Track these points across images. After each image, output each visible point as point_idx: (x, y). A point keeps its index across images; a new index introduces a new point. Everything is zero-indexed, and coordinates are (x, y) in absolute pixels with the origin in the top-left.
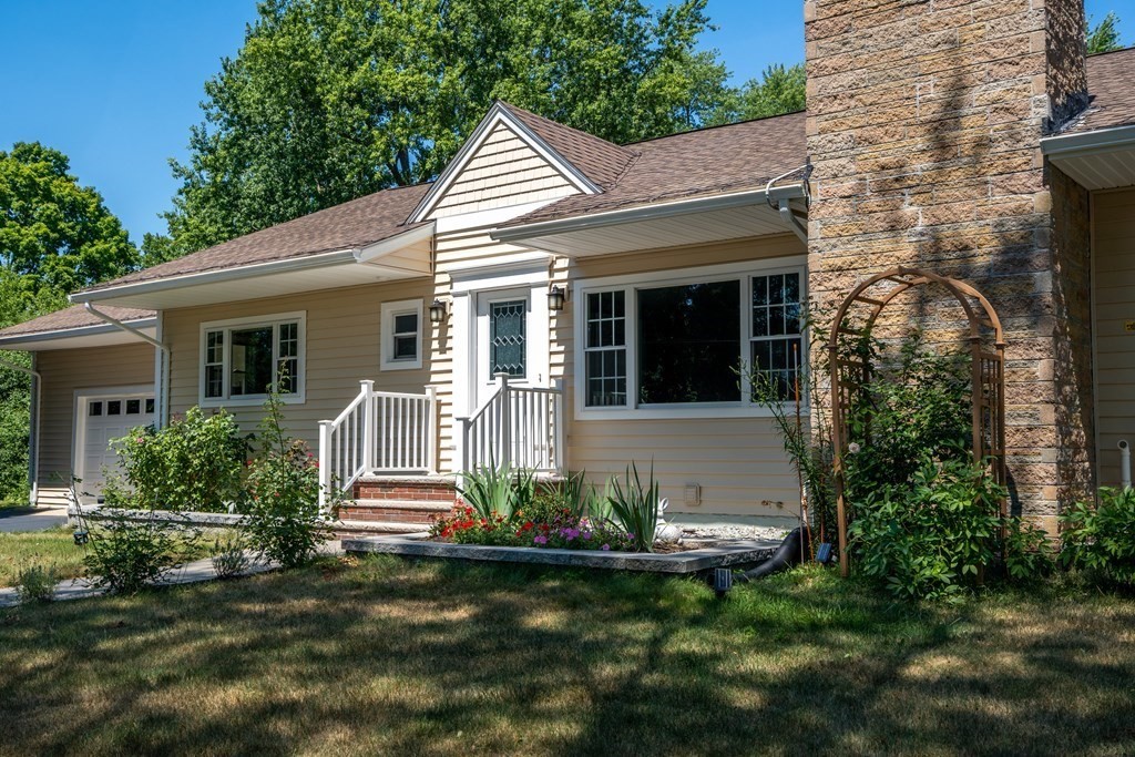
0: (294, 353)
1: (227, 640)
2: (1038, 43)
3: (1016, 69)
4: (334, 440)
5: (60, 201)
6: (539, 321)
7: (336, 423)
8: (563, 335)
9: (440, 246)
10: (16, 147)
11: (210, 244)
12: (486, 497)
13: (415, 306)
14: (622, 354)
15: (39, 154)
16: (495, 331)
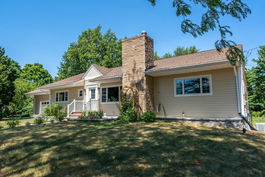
0: (67, 96)
1: (47, 128)
2: (144, 61)
3: (142, 64)
4: (70, 107)
5: (41, 72)
6: (97, 91)
7: (70, 105)
8: (99, 93)
9: (85, 82)
10: (35, 64)
11: (63, 79)
12: (85, 113)
13: (82, 90)
14: (106, 95)
15: (38, 65)
16: (92, 93)
